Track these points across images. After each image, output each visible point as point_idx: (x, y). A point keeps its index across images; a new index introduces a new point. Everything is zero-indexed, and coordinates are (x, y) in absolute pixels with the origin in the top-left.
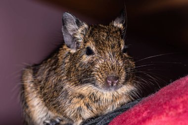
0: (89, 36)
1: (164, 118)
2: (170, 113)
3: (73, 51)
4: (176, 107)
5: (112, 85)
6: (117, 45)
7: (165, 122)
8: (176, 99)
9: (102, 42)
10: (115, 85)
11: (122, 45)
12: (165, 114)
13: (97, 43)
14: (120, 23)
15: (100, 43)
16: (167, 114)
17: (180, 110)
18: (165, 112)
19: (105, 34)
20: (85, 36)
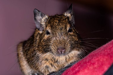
0: (48, 23)
1: (86, 71)
2: (90, 67)
3: (41, 32)
4: (94, 64)
5: (61, 53)
6: (64, 28)
7: (87, 73)
8: (95, 59)
9: (55, 26)
10: (63, 52)
11: (67, 28)
12: (87, 68)
13: (52, 27)
14: (69, 13)
15: (53, 27)
16: (88, 68)
17: (96, 66)
18: (87, 67)
19: (58, 21)
20: (46, 23)
